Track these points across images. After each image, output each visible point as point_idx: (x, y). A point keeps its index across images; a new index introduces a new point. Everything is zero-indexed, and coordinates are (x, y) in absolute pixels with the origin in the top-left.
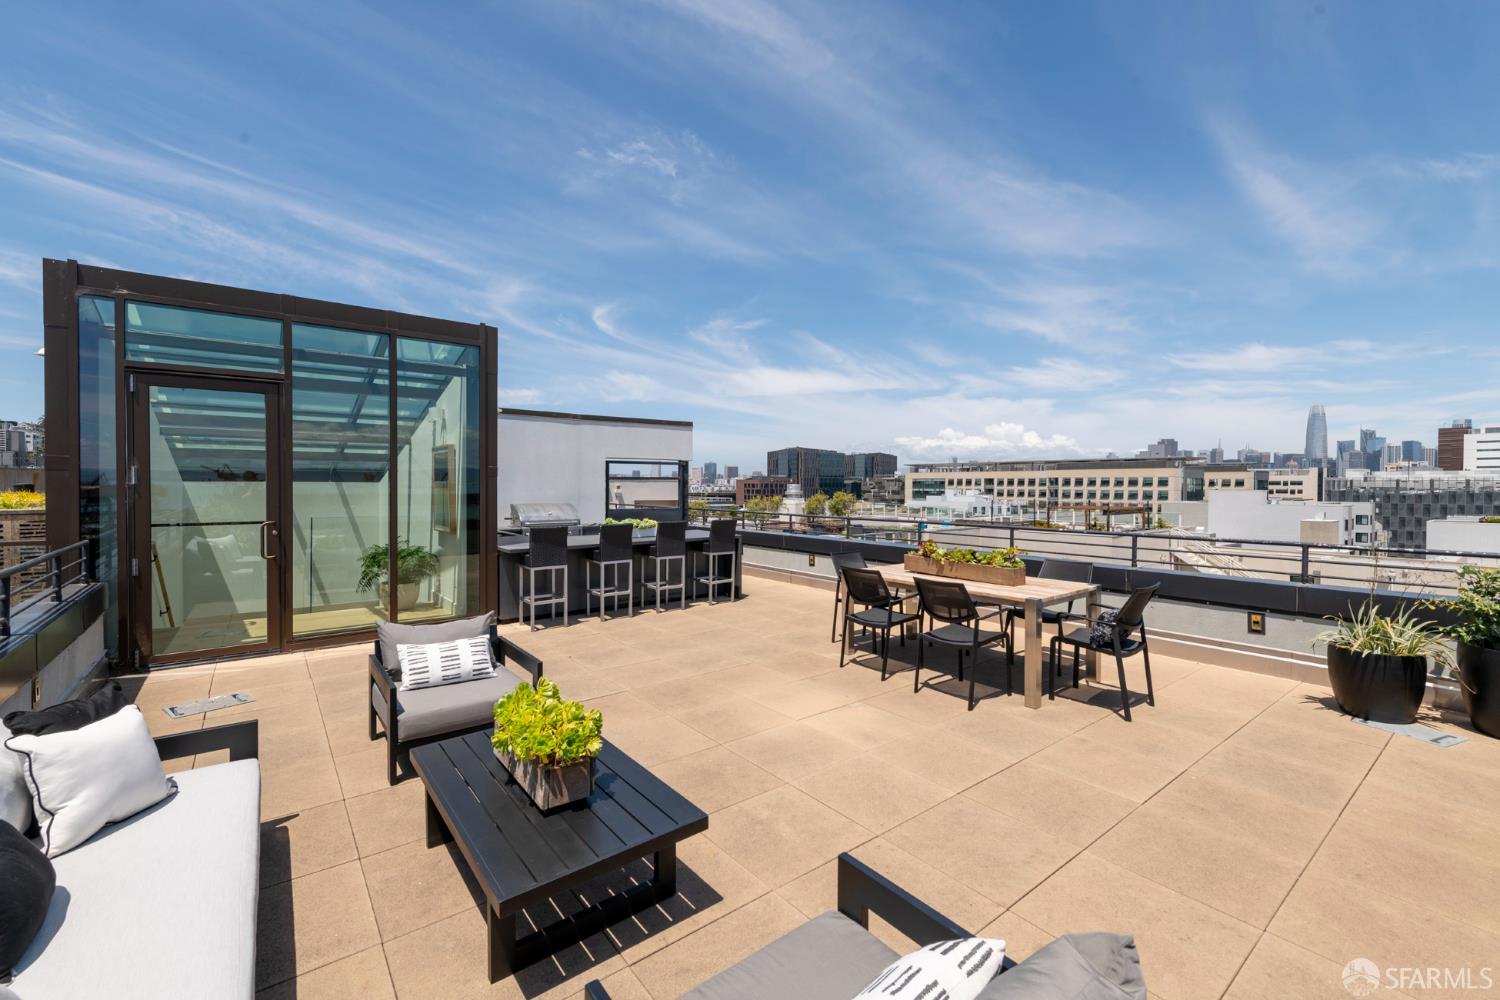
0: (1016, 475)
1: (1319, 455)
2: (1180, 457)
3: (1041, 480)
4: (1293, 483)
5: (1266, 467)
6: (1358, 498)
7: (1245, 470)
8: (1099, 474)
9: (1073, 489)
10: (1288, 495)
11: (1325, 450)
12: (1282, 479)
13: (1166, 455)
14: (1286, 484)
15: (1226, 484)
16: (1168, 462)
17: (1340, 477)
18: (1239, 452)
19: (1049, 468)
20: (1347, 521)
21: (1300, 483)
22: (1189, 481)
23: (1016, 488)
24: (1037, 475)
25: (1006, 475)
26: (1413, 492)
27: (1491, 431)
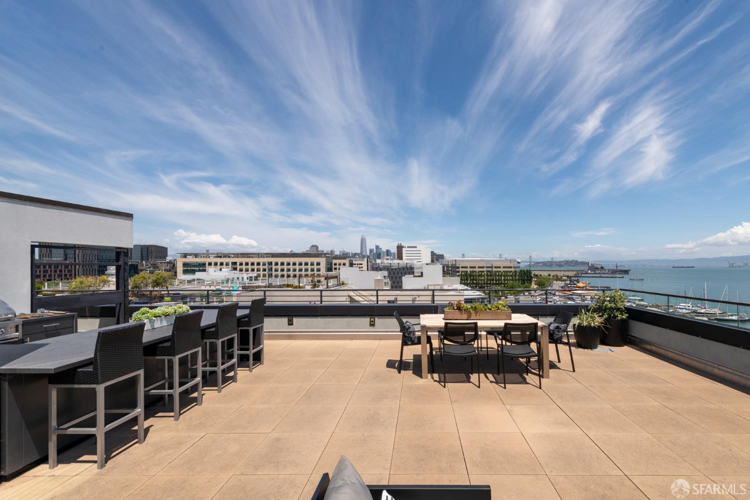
0: (250, 260)
1: (364, 254)
2: (321, 253)
3: (263, 263)
4: (360, 264)
5: (351, 258)
6: (381, 270)
7: (345, 259)
8: (292, 260)
9: (279, 267)
12: (356, 262)
13: (315, 252)
14: (358, 264)
15: (340, 264)
18: (340, 252)
21: (362, 264)
22: (327, 263)
23: (250, 267)
24: (261, 260)
26: (394, 267)
27: (408, 247)
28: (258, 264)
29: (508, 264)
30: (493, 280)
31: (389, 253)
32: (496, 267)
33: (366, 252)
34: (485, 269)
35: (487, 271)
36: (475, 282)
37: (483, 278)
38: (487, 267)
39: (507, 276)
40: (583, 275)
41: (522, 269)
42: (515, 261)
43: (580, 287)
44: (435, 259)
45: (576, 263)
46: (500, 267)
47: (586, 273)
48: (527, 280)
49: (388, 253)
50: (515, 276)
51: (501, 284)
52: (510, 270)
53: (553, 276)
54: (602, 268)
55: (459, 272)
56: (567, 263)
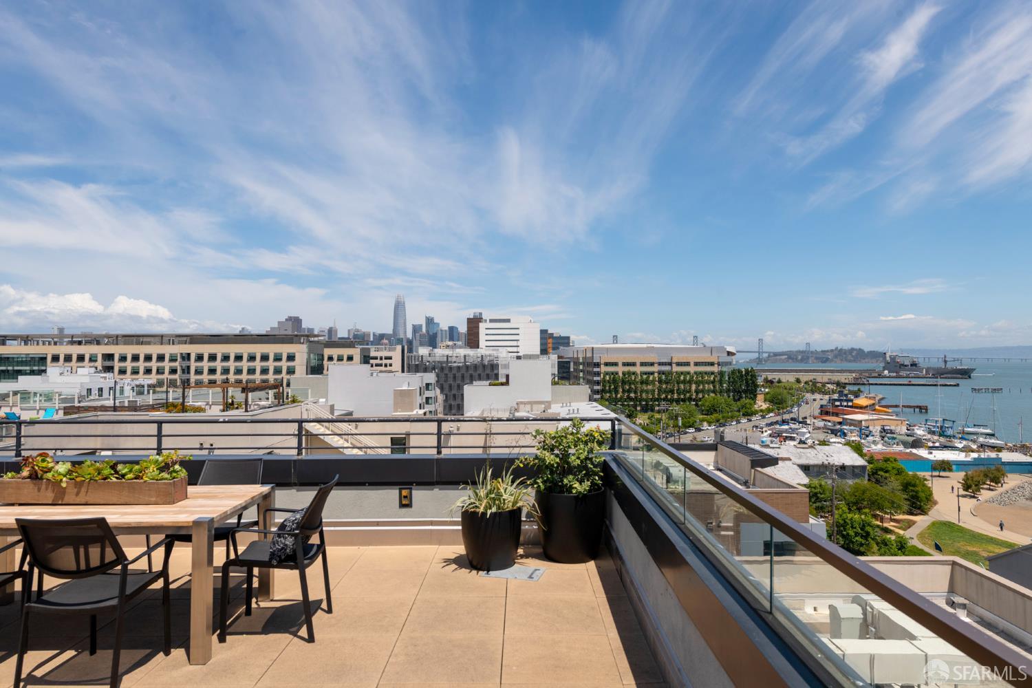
0: (142, 350)
1: (402, 336)
2: (302, 333)
3: (171, 355)
4: (386, 358)
5: (368, 344)
6: (426, 370)
7: (354, 347)
8: (233, 349)
9: (206, 365)
10: (383, 368)
11: (405, 332)
12: (378, 354)
13: (292, 332)
14: (381, 358)
15: (340, 359)
16: (295, 339)
17: (414, 353)
18: (349, 331)
19: (180, 343)
20: (420, 388)
21: (390, 358)
22: (312, 355)
23: (141, 365)
24: (168, 350)
25: (129, 350)
27: (491, 321)
28: (161, 358)
29: (709, 358)
30: (672, 392)
31: (455, 334)
32: (678, 364)
33: (406, 332)
34: (656, 368)
35: (659, 373)
36: (632, 395)
37: (650, 387)
38: (660, 364)
39: (702, 382)
40: (872, 381)
41: (737, 368)
42: (721, 349)
43: (861, 407)
44: (550, 345)
45: (858, 354)
46: (688, 364)
47: (880, 376)
48: (745, 392)
49: (451, 333)
50: (721, 382)
51: (690, 399)
52: (709, 369)
53: (806, 383)
54: (914, 365)
55: (598, 374)
56: (840, 354)
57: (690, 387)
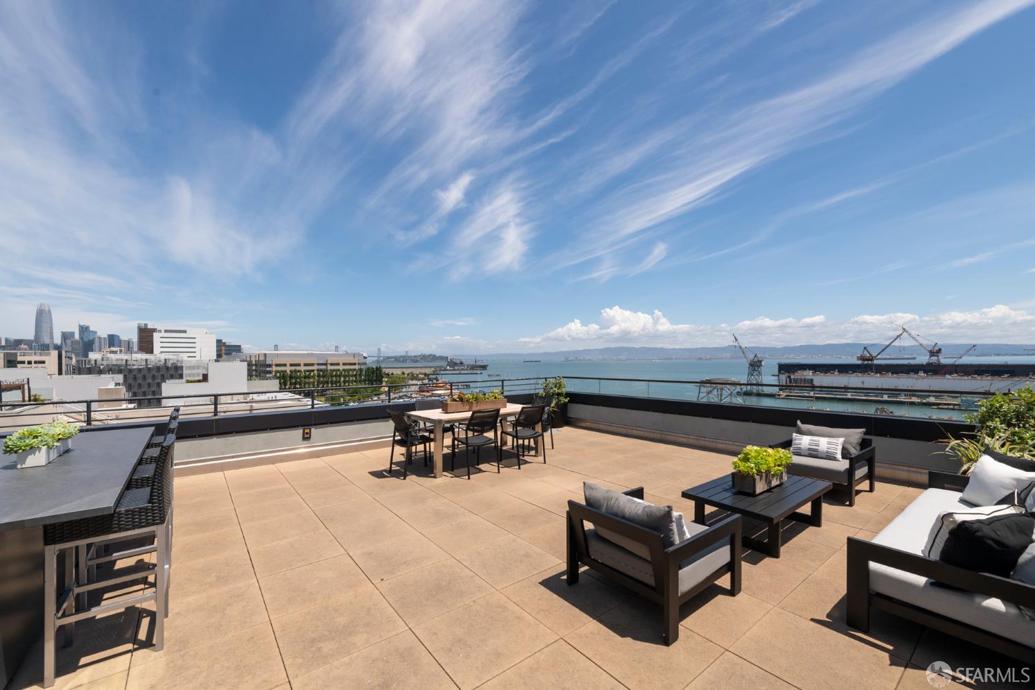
1: (47, 341)
4: (36, 363)
11: (52, 337)
26: (135, 367)
29: (351, 360)
30: (327, 382)
32: (331, 364)
34: (315, 367)
35: (318, 370)
36: (298, 385)
37: (312, 380)
38: (318, 364)
39: (349, 376)
40: (442, 372)
41: (370, 366)
42: (359, 355)
43: (440, 387)
44: (224, 352)
45: (433, 358)
46: (338, 364)
47: (445, 370)
48: (376, 381)
49: (112, 340)
50: (360, 375)
51: (340, 387)
52: (352, 367)
53: (408, 374)
54: (461, 363)
55: (270, 372)
56: (424, 358)
57: (340, 379)
